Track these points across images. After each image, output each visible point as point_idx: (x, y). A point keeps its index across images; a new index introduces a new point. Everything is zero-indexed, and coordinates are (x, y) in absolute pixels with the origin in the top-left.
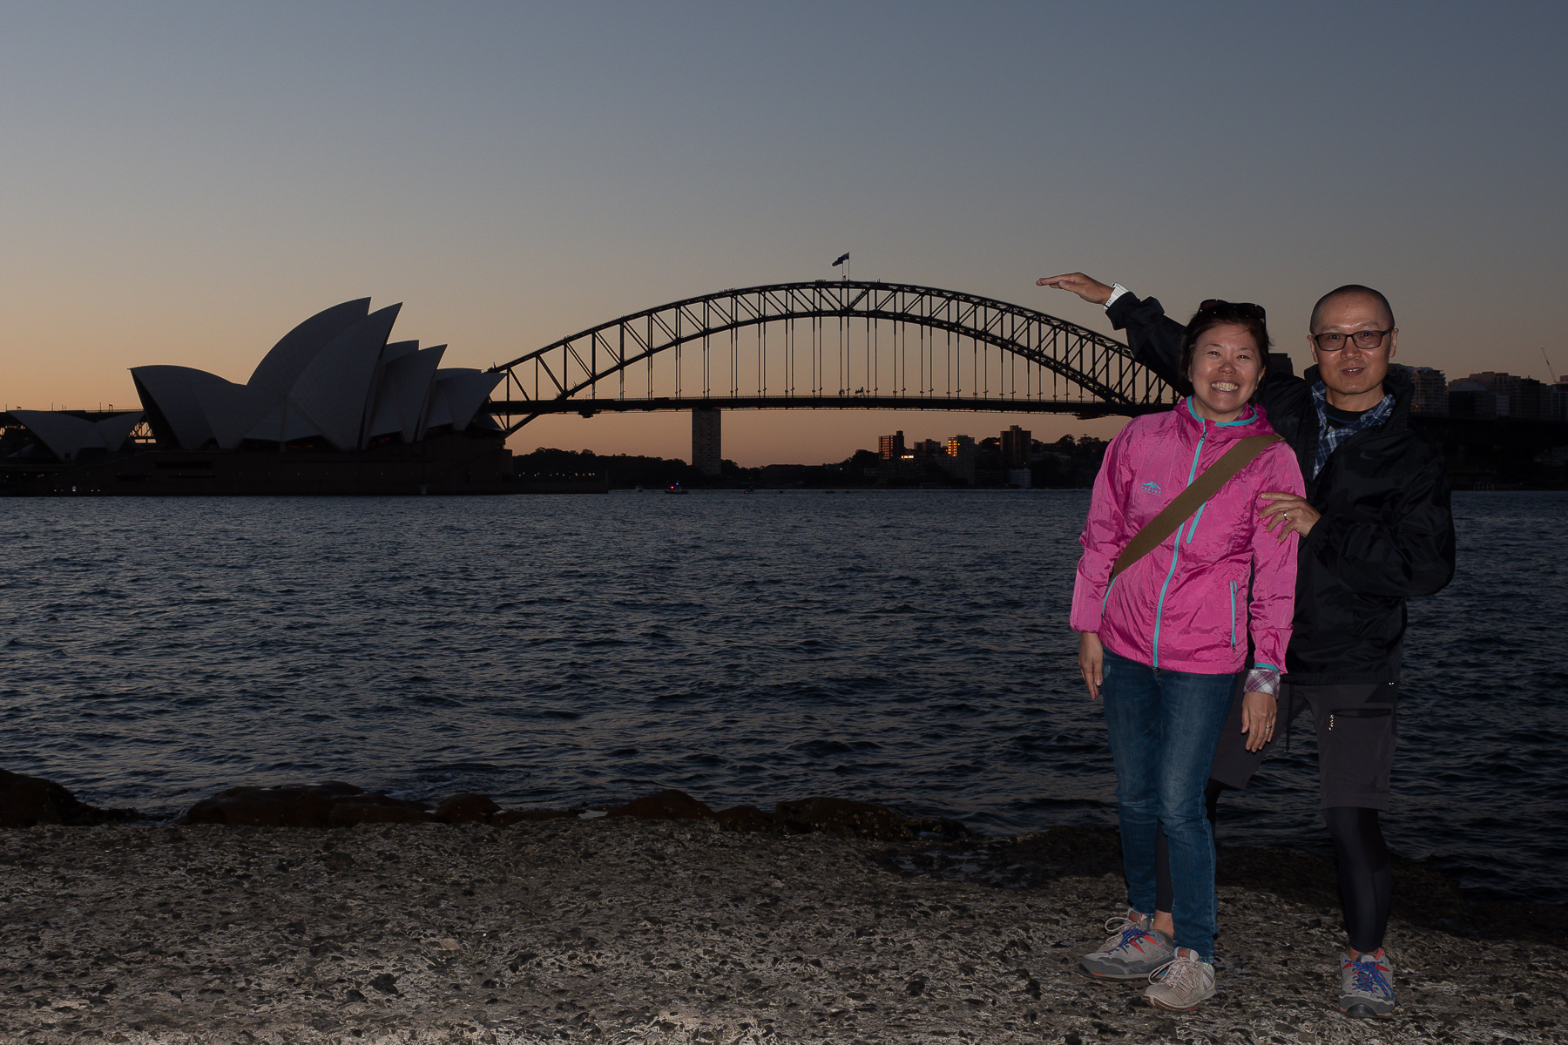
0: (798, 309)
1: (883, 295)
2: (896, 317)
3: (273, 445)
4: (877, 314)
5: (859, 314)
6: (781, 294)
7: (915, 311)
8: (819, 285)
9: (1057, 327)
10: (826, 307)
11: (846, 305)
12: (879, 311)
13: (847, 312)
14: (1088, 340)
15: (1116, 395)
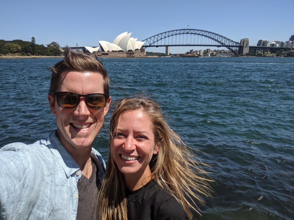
1: (193, 31)
3: (116, 51)
4: (192, 33)
7: (197, 33)
8: (184, 30)
9: (216, 35)
11: (188, 32)
14: (220, 36)
15: (224, 44)
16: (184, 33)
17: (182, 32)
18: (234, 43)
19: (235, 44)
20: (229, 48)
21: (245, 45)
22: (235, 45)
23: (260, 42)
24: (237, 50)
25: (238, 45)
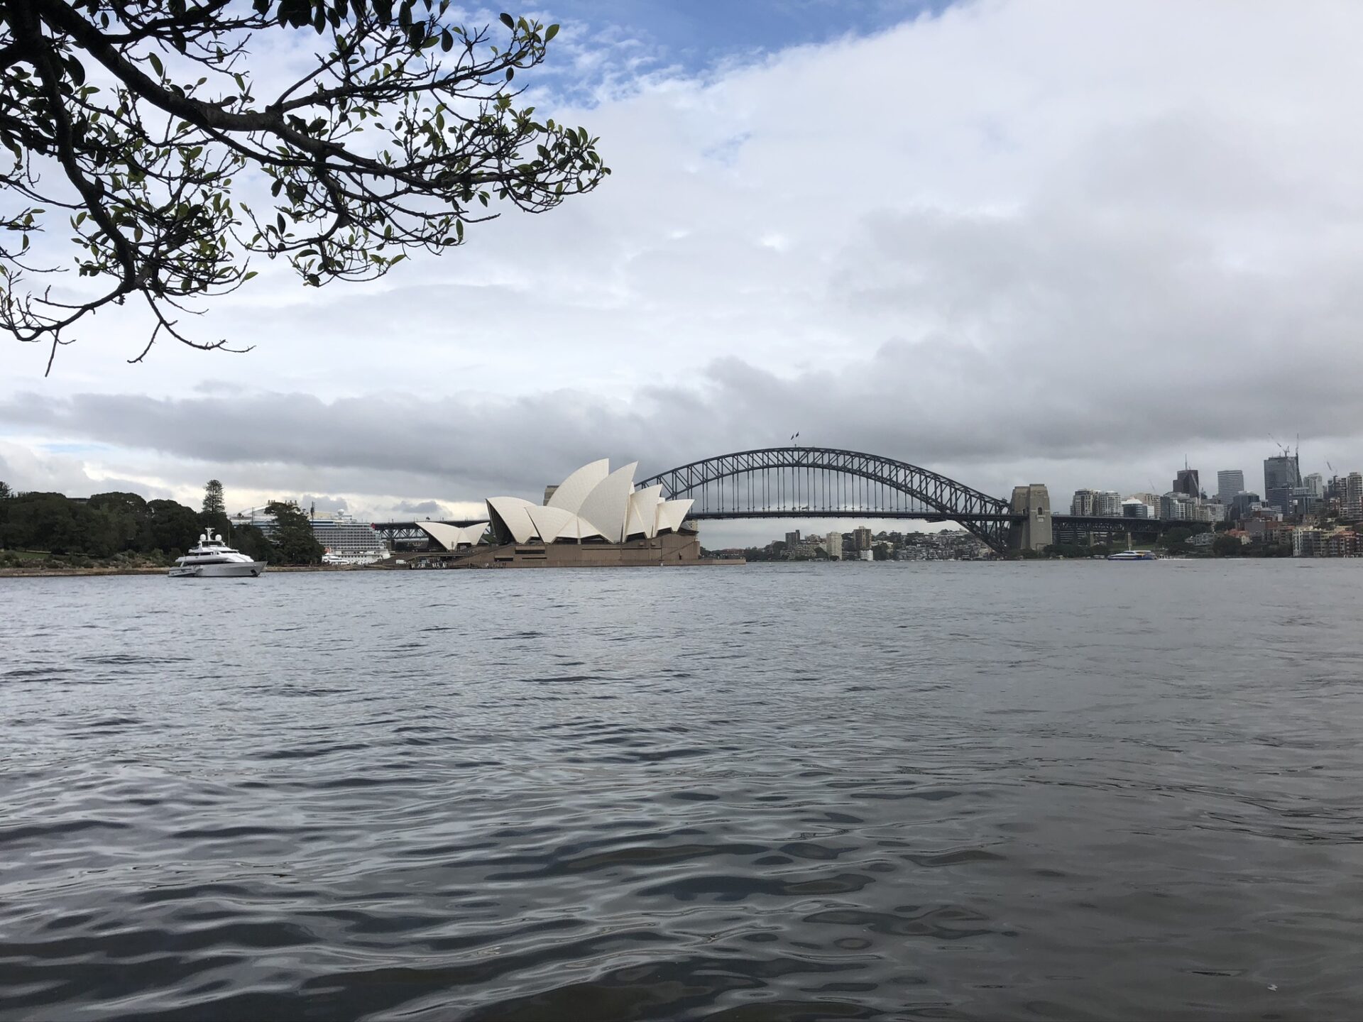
0: (771, 463)
1: (817, 454)
2: (823, 467)
3: (573, 541)
4: (814, 465)
5: (804, 465)
6: (760, 455)
8: (783, 450)
9: (914, 471)
10: (786, 462)
11: (797, 459)
12: (816, 463)
13: (798, 464)
14: (932, 478)
15: (948, 508)
16: (783, 465)
17: (773, 459)
18: (989, 506)
19: (990, 509)
21: (1034, 511)
22: (993, 512)
23: (1083, 498)
24: (1005, 534)
25: (1005, 511)
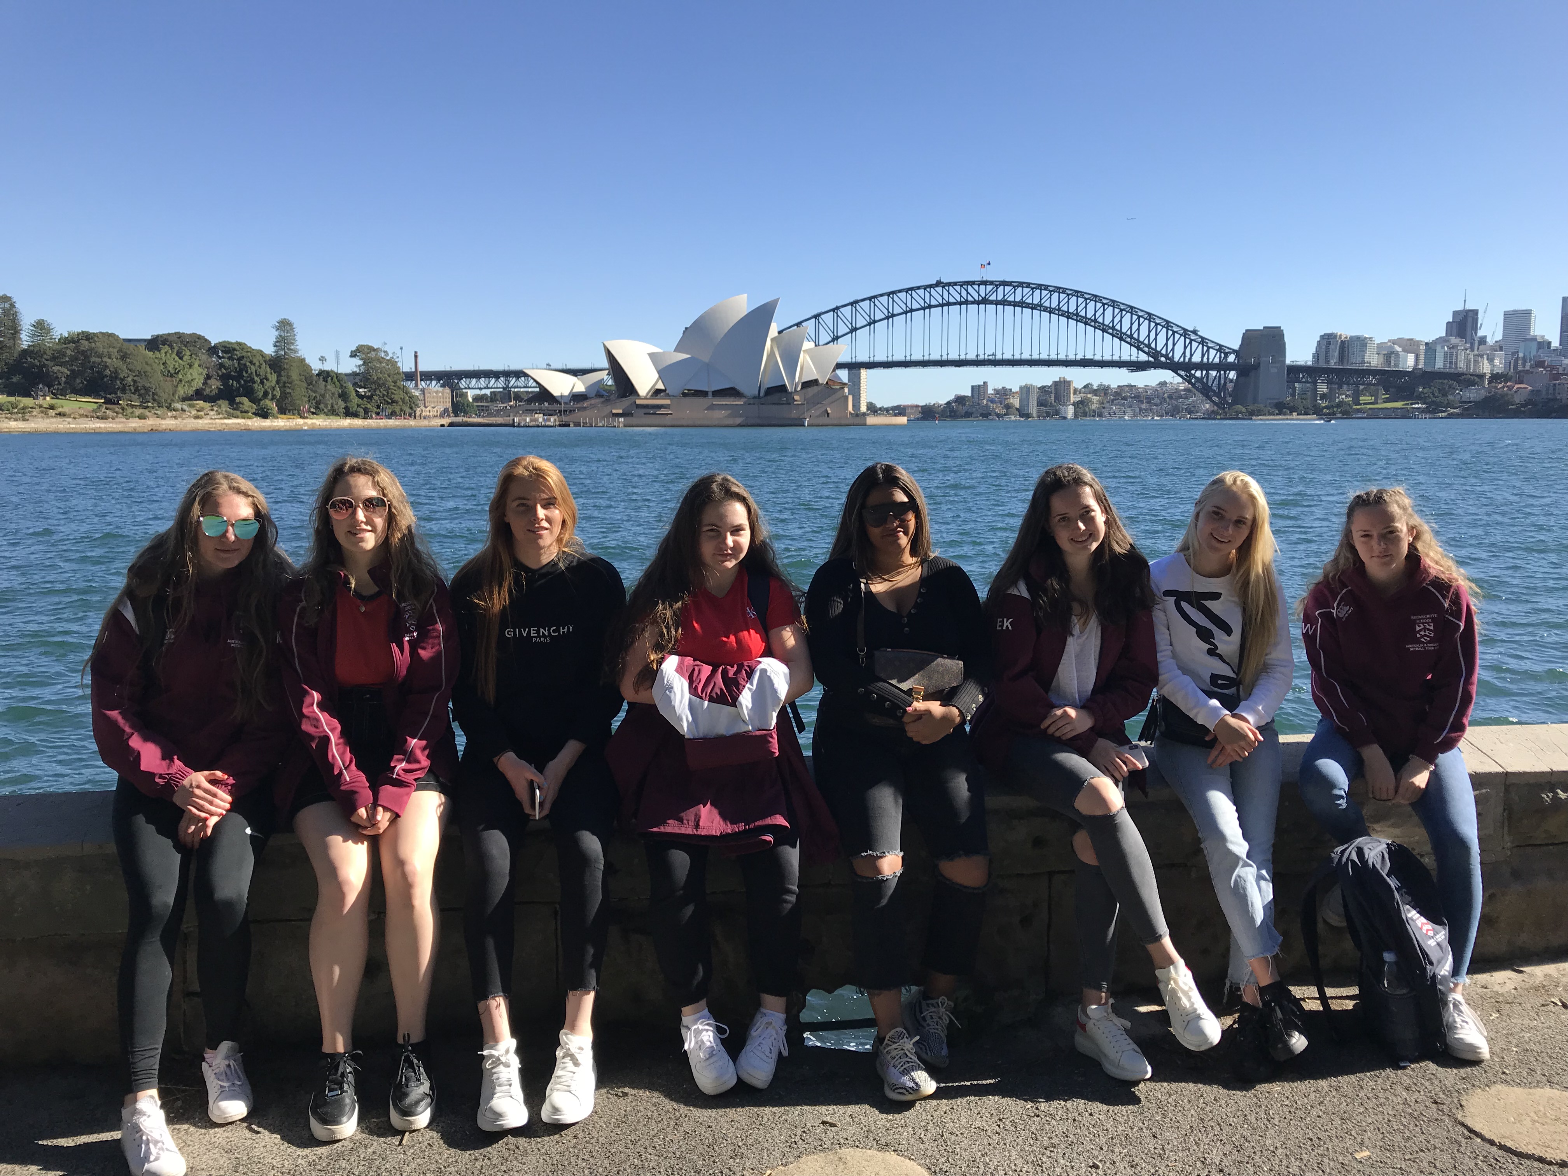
1: (1008, 289)
3: (703, 394)
6: (939, 289)
7: (1029, 301)
9: (1124, 310)
10: (970, 299)
11: (983, 296)
12: (1006, 301)
13: (985, 301)
14: (1145, 319)
15: (1162, 355)
16: (967, 302)
17: (955, 294)
18: (1212, 352)
19: (1214, 357)
20: (1188, 379)
21: (1266, 359)
22: (1217, 360)
23: (1329, 343)
24: (1230, 386)
25: (1231, 359)
